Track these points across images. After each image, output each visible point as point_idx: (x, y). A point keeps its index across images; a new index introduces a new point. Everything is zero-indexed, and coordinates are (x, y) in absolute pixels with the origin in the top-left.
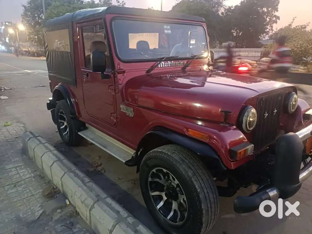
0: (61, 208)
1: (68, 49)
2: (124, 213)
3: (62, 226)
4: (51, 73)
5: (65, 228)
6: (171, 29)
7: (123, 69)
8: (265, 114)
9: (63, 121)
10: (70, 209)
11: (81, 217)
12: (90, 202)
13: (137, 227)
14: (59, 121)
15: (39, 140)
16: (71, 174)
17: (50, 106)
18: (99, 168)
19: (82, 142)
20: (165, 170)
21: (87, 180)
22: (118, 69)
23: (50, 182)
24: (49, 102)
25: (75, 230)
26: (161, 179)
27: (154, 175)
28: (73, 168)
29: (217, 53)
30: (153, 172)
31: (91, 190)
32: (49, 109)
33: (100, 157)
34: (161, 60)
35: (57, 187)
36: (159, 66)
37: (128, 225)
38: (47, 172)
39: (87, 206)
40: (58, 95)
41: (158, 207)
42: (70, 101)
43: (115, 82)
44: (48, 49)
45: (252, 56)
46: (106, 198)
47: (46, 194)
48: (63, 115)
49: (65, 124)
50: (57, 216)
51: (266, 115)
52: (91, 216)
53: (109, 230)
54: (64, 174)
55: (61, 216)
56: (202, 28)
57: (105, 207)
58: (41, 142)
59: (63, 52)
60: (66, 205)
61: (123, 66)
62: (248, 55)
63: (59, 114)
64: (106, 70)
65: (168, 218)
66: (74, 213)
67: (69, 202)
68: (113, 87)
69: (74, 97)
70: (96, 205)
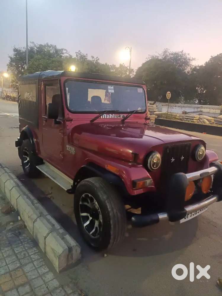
0: (13, 222)
1: (34, 100)
2: (57, 226)
4: (21, 117)
5: (14, 235)
6: (114, 89)
7: (70, 118)
8: (172, 159)
9: (26, 157)
10: (20, 223)
11: (27, 229)
12: (35, 217)
13: (65, 235)
14: (24, 156)
15: (5, 170)
16: (25, 196)
17: (18, 144)
18: (49, 196)
19: (40, 175)
20: (90, 195)
21: (36, 201)
22: (67, 117)
23: (8, 203)
24: (17, 140)
25: (20, 238)
26: (88, 203)
27: (84, 200)
28: (27, 192)
29: (180, 108)
30: (83, 197)
31: (37, 208)
32: (16, 146)
33: (52, 188)
34: (103, 113)
35: (13, 207)
36: (102, 118)
37: (58, 234)
38: (8, 195)
39: (32, 219)
40: (24, 135)
41: (85, 225)
42: (33, 140)
43: (65, 126)
44: (20, 98)
45: (213, 112)
46: (46, 215)
47: (4, 211)
48: (27, 152)
49: (28, 159)
50: (9, 227)
51: (173, 160)
52: (34, 227)
53: (44, 237)
54: (20, 196)
55: (13, 227)
56: (142, 89)
57: (45, 221)
58: (6, 172)
59: (31, 101)
60: (18, 220)
61: (71, 116)
62: (210, 112)
63: (24, 150)
64: (59, 118)
65: (91, 233)
66: (23, 226)
67: (21, 218)
68: (62, 131)
69: (37, 138)
70: (38, 220)
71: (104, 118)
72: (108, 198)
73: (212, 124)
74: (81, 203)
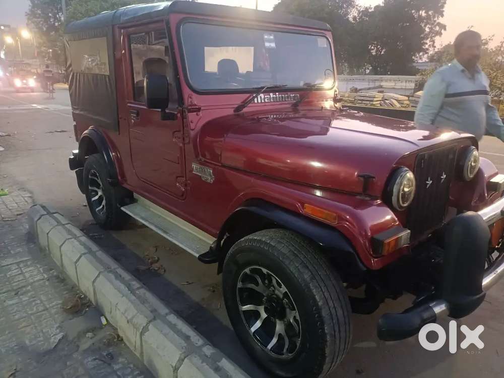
0: (93, 330)
1: (106, 71)
2: (197, 339)
3: (95, 359)
4: (77, 109)
5: (100, 362)
6: (276, 40)
7: (196, 105)
8: (428, 181)
9: (96, 189)
10: (108, 332)
11: (125, 344)
12: (142, 321)
13: (219, 362)
14: (90, 188)
15: (56, 219)
16: (110, 274)
17: (75, 163)
18: (155, 266)
19: (127, 223)
20: (265, 271)
21: (136, 284)
22: (190, 103)
23: (73, 289)
24: (72, 157)
25: (116, 367)
26: (257, 284)
27: (247, 278)
28: (113, 265)
30: (246, 274)
31: (144, 301)
32: (72, 168)
33: (157, 248)
34: (258, 91)
35: (86, 297)
36: (256, 101)
37: (205, 358)
38: (70, 271)
39: (135, 327)
40: (88, 146)
41: (253, 329)
42: (108, 156)
43: (184, 125)
44: (71, 71)
45: (400, 87)
46: (167, 314)
47: (68, 308)
48: (97, 179)
49: (100, 193)
50: (85, 344)
51: (430, 182)
52: (144, 344)
53: (172, 367)
54: (99, 274)
55: (93, 344)
56: (325, 39)
57: (167, 330)
58: (59, 223)
59: (97, 75)
60: (101, 327)
61: (197, 100)
62: (395, 87)
63: (90, 177)
64: (170, 106)
65: (270, 347)
66: (115, 338)
67: (106, 319)
68: (180, 134)
69: (115, 149)
70: (151, 327)
71: (259, 101)
72: (313, 278)
73: (406, 107)
74: (240, 285)
